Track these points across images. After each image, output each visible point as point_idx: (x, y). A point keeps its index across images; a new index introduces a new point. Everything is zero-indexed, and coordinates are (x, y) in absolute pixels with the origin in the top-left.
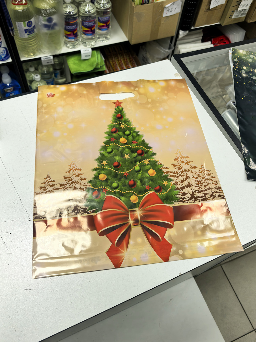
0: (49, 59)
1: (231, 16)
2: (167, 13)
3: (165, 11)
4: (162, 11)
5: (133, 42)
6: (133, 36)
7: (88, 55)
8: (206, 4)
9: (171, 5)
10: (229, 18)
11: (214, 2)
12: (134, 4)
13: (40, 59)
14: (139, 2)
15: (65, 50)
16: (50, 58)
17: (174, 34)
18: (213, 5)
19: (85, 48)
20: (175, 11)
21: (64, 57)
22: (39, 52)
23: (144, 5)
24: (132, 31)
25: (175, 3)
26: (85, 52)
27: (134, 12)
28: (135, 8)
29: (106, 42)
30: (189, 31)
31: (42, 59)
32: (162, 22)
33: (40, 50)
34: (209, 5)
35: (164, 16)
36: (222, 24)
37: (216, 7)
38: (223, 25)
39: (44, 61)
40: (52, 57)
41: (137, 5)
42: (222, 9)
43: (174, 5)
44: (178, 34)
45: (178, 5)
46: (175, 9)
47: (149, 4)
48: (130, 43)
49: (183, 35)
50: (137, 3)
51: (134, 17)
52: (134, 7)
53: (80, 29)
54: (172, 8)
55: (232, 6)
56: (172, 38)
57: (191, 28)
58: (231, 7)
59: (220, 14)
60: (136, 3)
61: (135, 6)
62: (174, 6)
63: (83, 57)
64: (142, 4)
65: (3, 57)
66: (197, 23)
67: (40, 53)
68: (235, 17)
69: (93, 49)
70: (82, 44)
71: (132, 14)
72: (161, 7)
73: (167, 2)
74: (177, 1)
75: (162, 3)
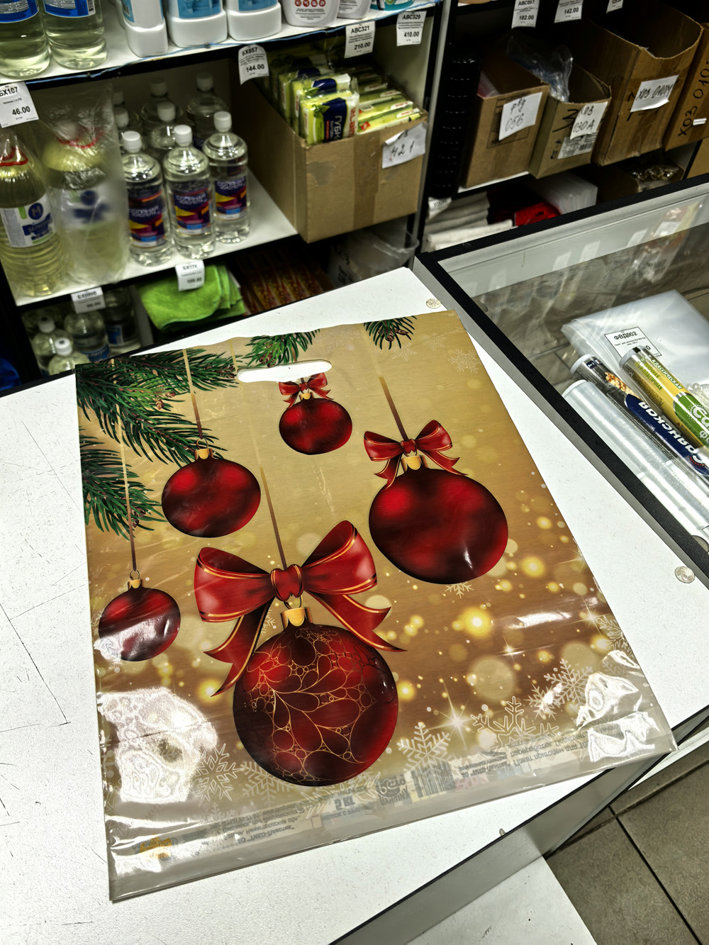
0: (94, 296)
1: (557, 153)
2: (391, 160)
3: (386, 154)
4: (379, 156)
5: (310, 237)
6: (309, 221)
7: (195, 277)
8: (489, 129)
9: (399, 138)
10: (552, 158)
11: (508, 122)
12: (306, 142)
13: (68, 297)
14: (318, 136)
15: (132, 270)
16: (94, 293)
17: (415, 208)
18: (506, 130)
19: (188, 260)
20: (410, 151)
21: (133, 287)
22: (66, 279)
23: (332, 143)
24: (307, 209)
25: (408, 133)
26: (187, 271)
27: (307, 163)
28: (307, 152)
29: (241, 240)
30: (453, 199)
31: (75, 298)
32: (382, 181)
33: (67, 275)
34: (497, 129)
35: (385, 165)
36: (533, 174)
37: (515, 134)
38: (537, 178)
39: (80, 302)
40: (99, 292)
41: (313, 144)
42: (531, 139)
43: (406, 138)
44: (425, 208)
45: (417, 137)
46: (411, 147)
47: (343, 140)
48: (305, 239)
49: (439, 209)
50: (313, 140)
51: (309, 175)
52: (305, 149)
53: (168, 215)
54: (403, 146)
55: (554, 128)
56: (411, 218)
57: (457, 189)
58: (553, 132)
59: (527, 150)
60: (309, 141)
61: (308, 148)
62: (408, 141)
63: (183, 285)
64: (326, 140)
66: (471, 176)
67: (67, 284)
68: (566, 156)
69: (208, 262)
70: (179, 251)
71: (302, 168)
72: (375, 144)
73: (389, 131)
74: (415, 126)
75: (377, 134)
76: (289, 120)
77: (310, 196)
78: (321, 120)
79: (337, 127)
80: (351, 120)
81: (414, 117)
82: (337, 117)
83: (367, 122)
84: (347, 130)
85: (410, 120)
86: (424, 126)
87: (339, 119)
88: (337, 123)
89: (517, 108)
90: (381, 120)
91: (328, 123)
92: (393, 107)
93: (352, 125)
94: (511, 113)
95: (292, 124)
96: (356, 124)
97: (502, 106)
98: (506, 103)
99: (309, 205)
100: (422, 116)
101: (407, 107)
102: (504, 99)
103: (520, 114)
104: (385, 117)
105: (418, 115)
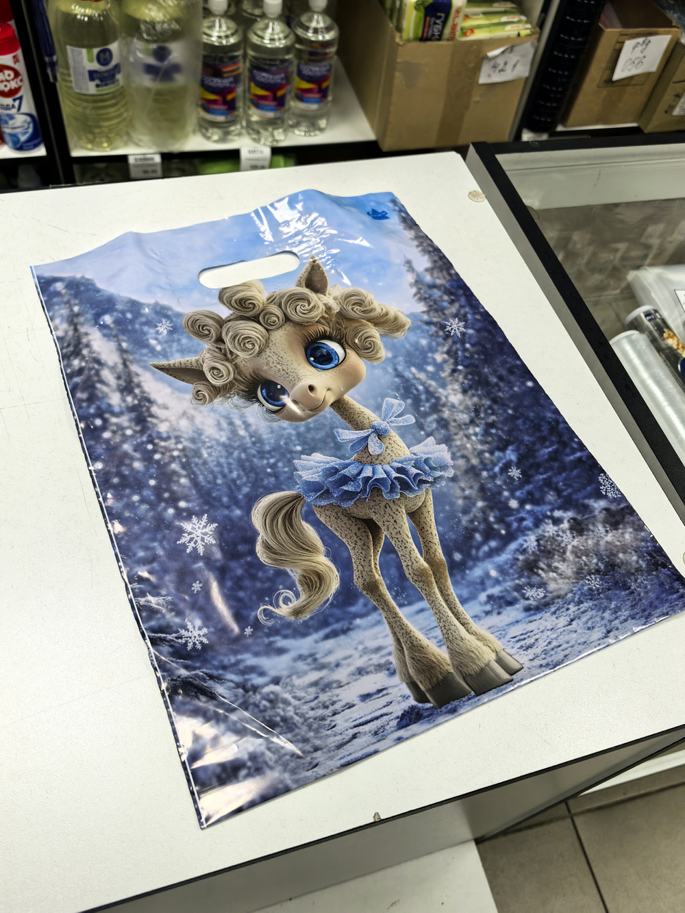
0: (151, 162)
1: (672, 107)
2: (489, 76)
3: (486, 68)
4: (477, 69)
5: (387, 146)
6: (389, 127)
7: (259, 163)
8: (604, 65)
9: (503, 52)
10: (666, 112)
11: (626, 62)
12: (401, 37)
13: (124, 158)
14: (415, 32)
15: (196, 143)
16: (152, 159)
17: (506, 136)
18: (622, 71)
19: (255, 145)
20: (513, 70)
21: (197, 161)
23: (428, 43)
24: (389, 112)
25: (515, 49)
26: (252, 156)
27: (398, 60)
28: (400, 48)
30: (550, 135)
31: (131, 160)
32: (476, 98)
33: (128, 134)
34: (612, 69)
35: (483, 80)
36: (642, 128)
37: (631, 78)
38: (646, 131)
39: (136, 166)
40: (158, 159)
41: (409, 41)
42: (648, 87)
43: (511, 55)
44: (518, 136)
45: (523, 56)
46: (515, 66)
47: (441, 43)
48: (381, 146)
50: (408, 35)
51: (397, 74)
52: (398, 45)
53: (243, 91)
54: (506, 63)
55: (675, 79)
57: (556, 127)
58: (675, 83)
59: (640, 99)
60: (405, 35)
61: (401, 43)
62: (513, 58)
64: (423, 39)
65: (23, 138)
66: (575, 115)
67: (126, 144)
68: (682, 113)
71: (392, 67)
72: (475, 55)
73: (494, 43)
74: (522, 43)
75: (480, 43)
76: (388, 12)
77: (394, 98)
78: (422, 14)
79: (437, 26)
80: (454, 20)
81: (523, 33)
82: (439, 14)
83: (472, 30)
84: (447, 31)
85: (519, 35)
86: (532, 45)
87: (441, 17)
88: (438, 21)
89: (640, 48)
90: (488, 29)
91: (428, 19)
92: (504, 19)
93: (454, 27)
94: (632, 52)
95: (391, 17)
96: (458, 28)
97: (624, 42)
98: (629, 39)
99: (392, 109)
100: (533, 33)
101: (519, 22)
102: (627, 35)
103: (642, 55)
104: (492, 28)
105: (528, 32)
